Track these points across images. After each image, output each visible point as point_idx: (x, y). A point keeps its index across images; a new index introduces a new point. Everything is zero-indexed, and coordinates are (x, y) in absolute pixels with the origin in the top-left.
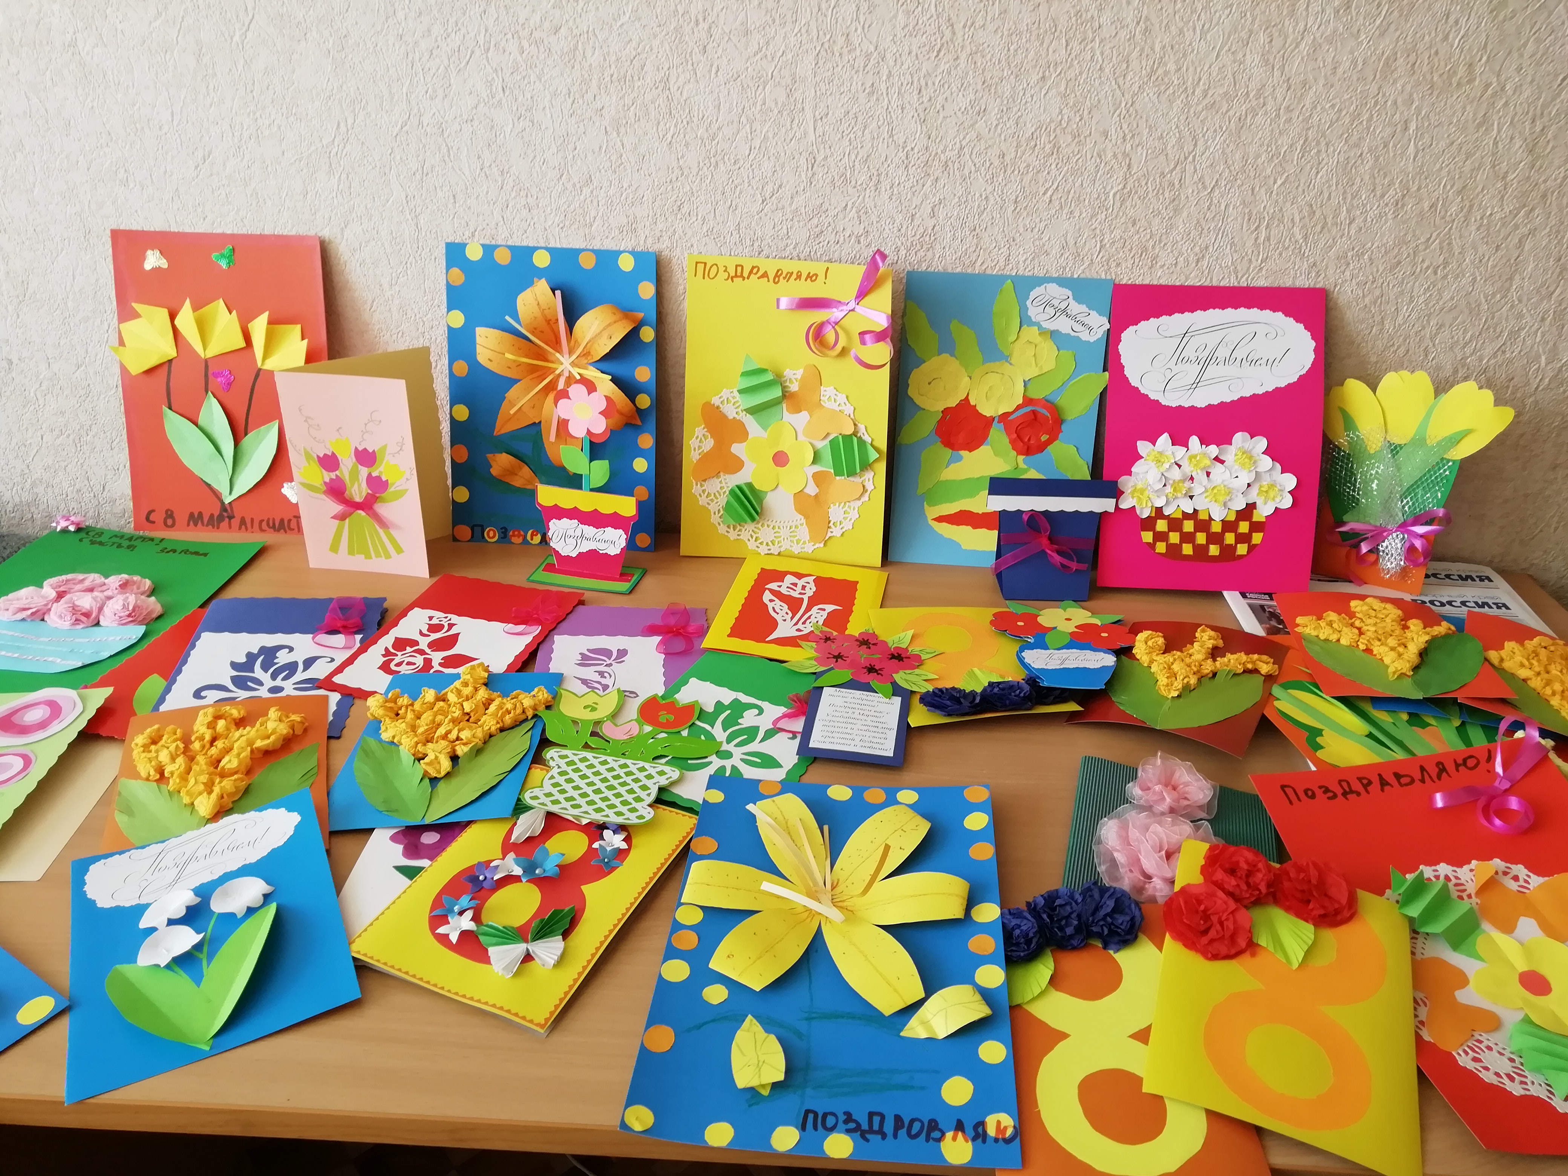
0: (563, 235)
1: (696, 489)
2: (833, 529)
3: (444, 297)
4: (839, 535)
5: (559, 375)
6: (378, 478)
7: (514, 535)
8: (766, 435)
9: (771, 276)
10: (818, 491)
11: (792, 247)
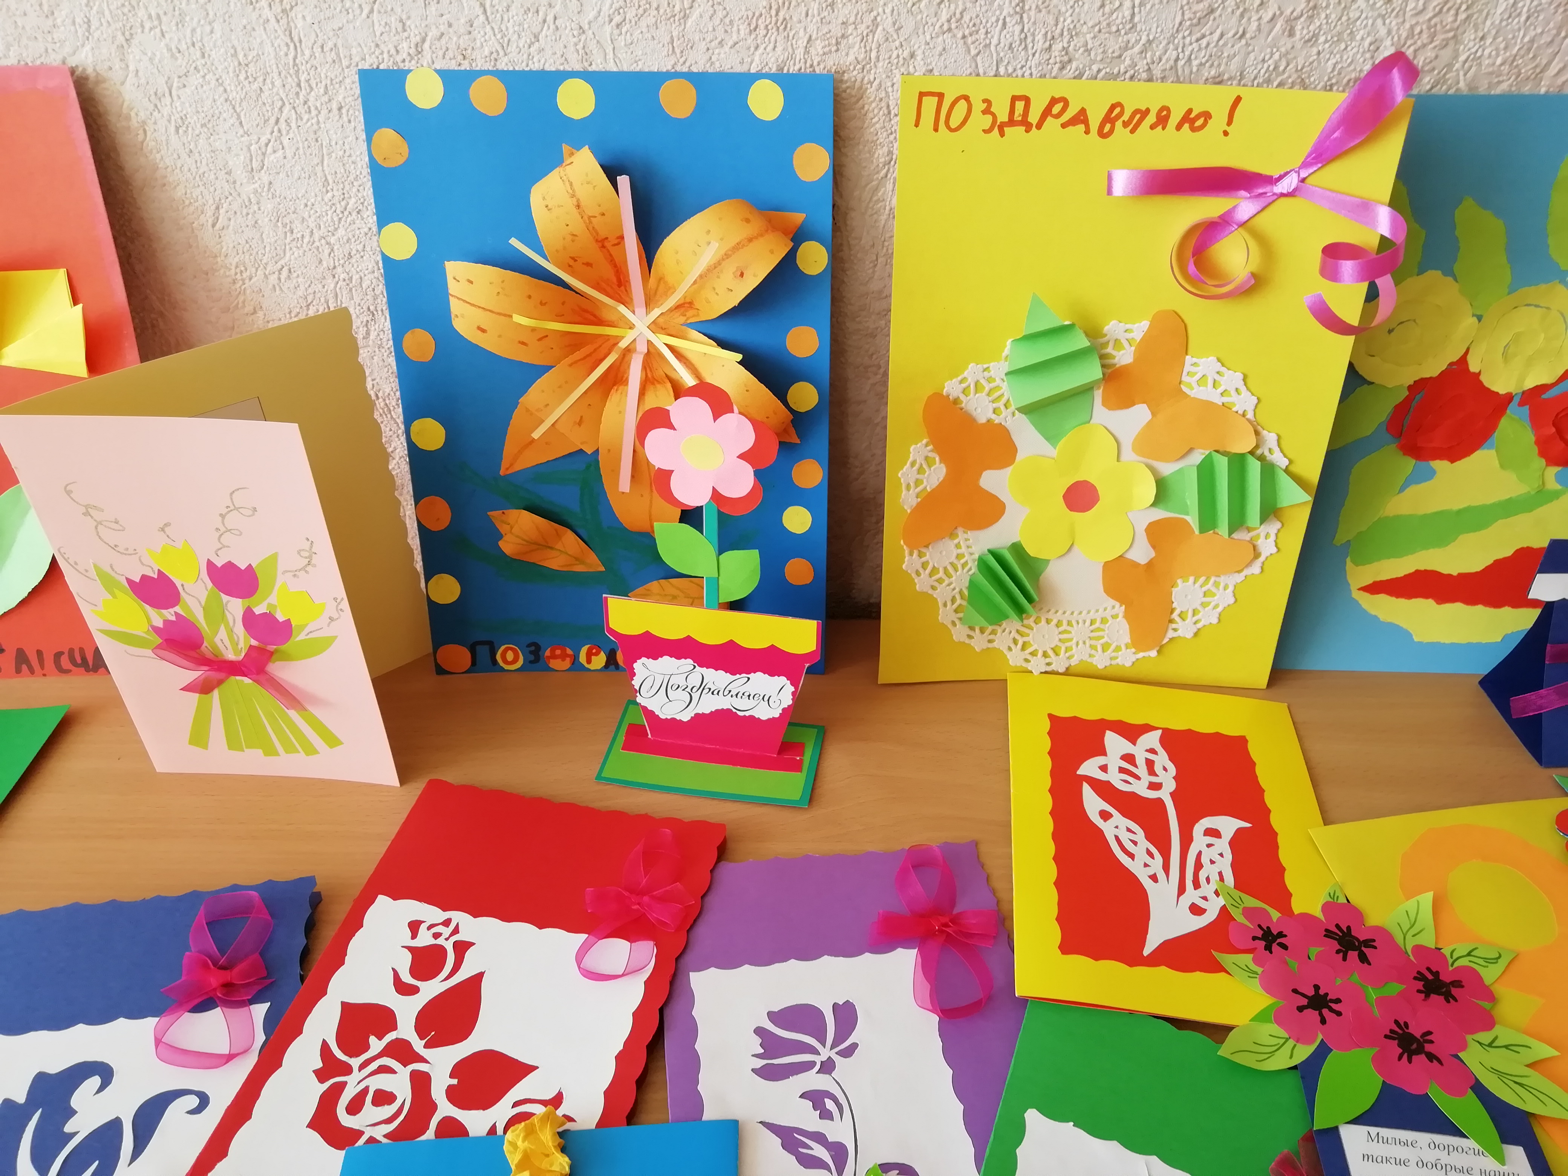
0: (621, 42)
1: (910, 562)
2: (1179, 624)
3: (368, 192)
4: (1189, 635)
5: (628, 351)
6: (268, 618)
7: (554, 657)
8: (1055, 453)
9: (1095, 119)
10: (1152, 554)
11: (1137, 49)
